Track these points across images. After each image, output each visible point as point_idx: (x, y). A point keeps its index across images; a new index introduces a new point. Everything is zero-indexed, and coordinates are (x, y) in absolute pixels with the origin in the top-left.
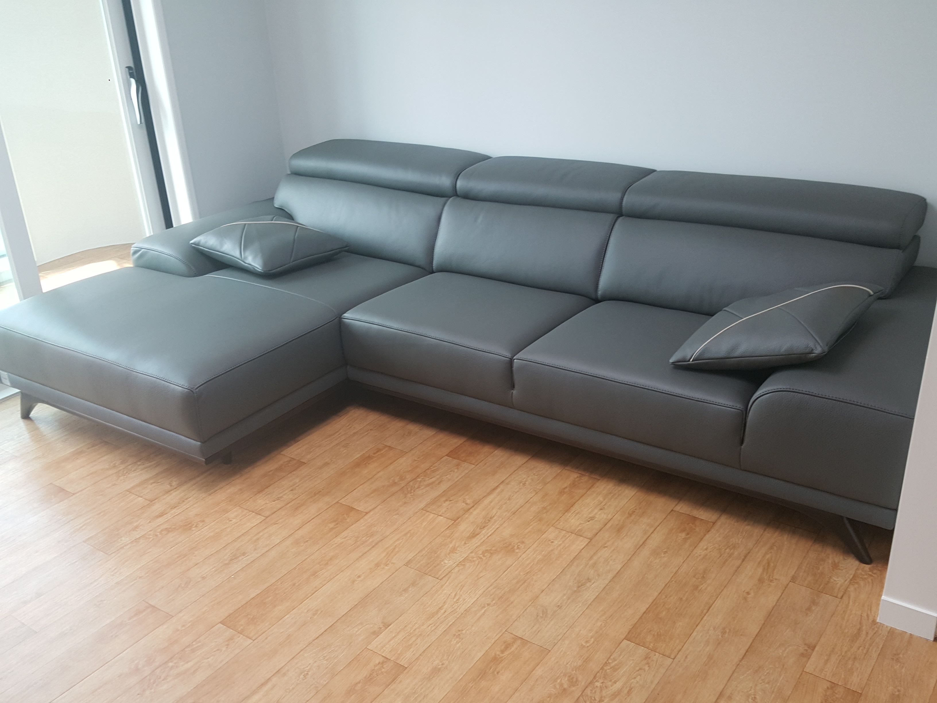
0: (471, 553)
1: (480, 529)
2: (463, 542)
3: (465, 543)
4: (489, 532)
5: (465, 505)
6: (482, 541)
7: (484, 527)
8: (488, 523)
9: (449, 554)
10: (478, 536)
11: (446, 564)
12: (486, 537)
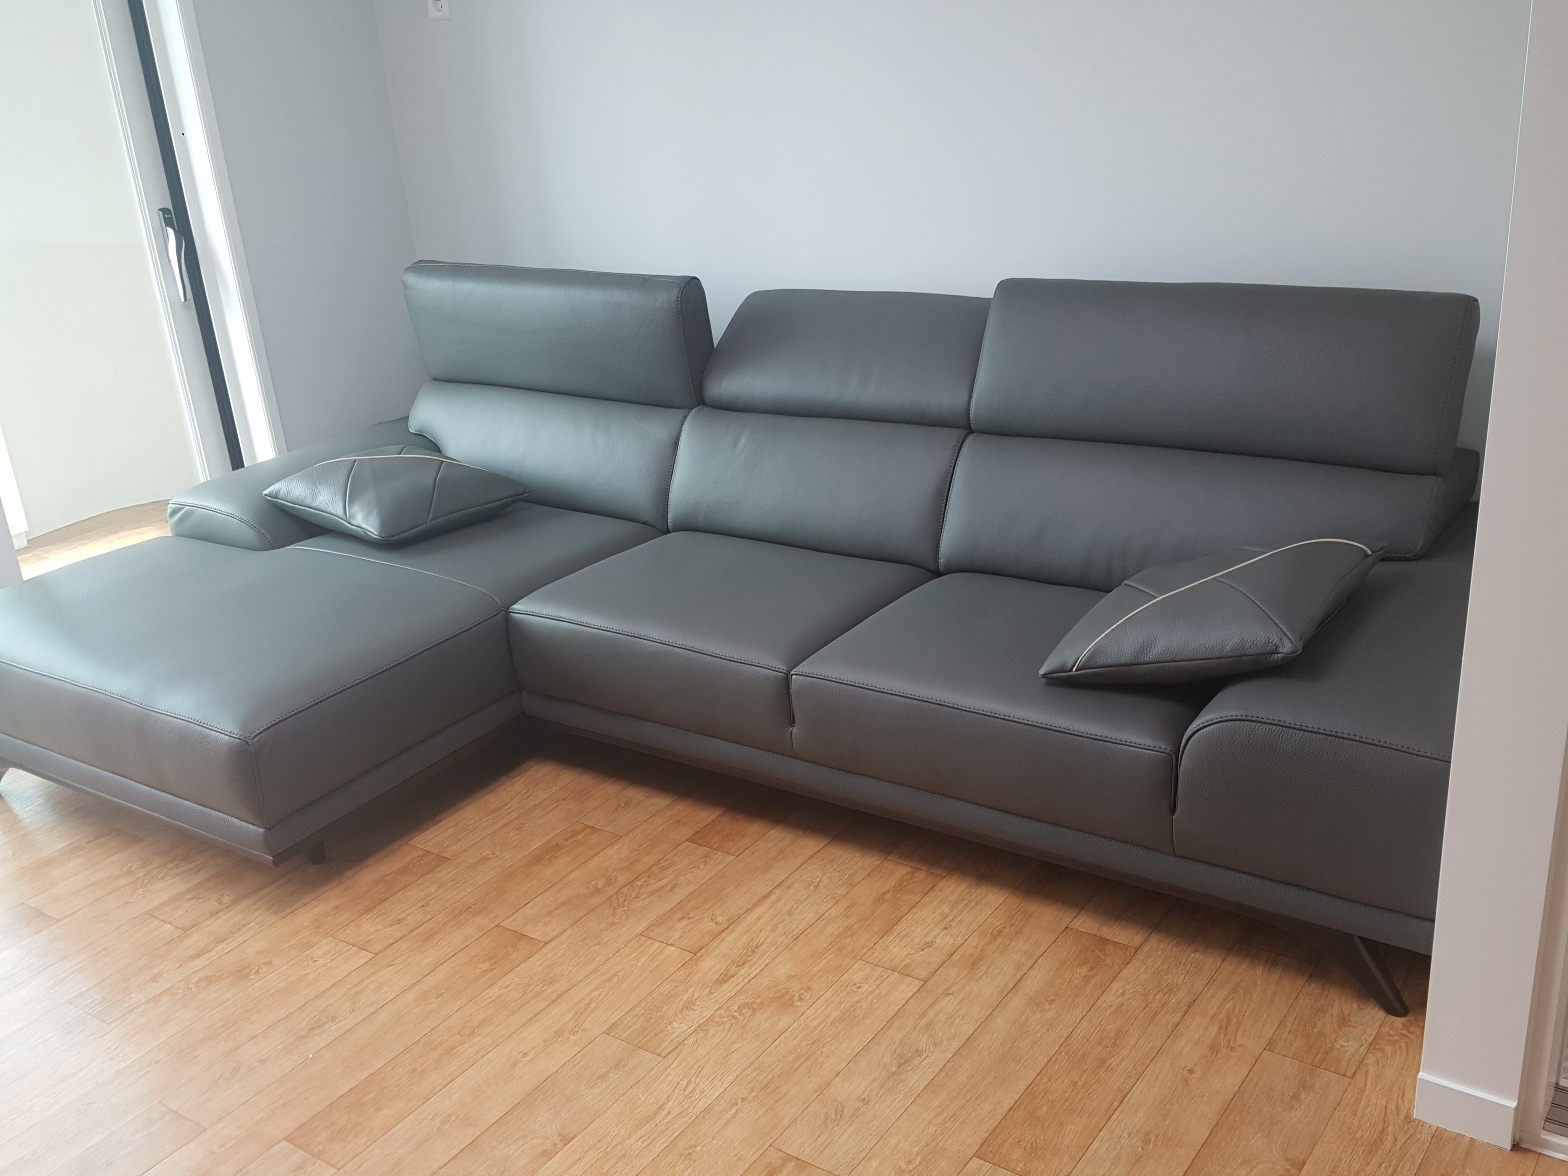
0: (720, 1008)
1: (738, 966)
2: (707, 991)
3: (710, 993)
4: (752, 972)
5: (714, 925)
6: (739, 987)
7: (744, 964)
8: (750, 956)
9: (682, 1011)
10: (732, 979)
11: (676, 1030)
12: (746, 981)
